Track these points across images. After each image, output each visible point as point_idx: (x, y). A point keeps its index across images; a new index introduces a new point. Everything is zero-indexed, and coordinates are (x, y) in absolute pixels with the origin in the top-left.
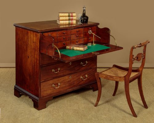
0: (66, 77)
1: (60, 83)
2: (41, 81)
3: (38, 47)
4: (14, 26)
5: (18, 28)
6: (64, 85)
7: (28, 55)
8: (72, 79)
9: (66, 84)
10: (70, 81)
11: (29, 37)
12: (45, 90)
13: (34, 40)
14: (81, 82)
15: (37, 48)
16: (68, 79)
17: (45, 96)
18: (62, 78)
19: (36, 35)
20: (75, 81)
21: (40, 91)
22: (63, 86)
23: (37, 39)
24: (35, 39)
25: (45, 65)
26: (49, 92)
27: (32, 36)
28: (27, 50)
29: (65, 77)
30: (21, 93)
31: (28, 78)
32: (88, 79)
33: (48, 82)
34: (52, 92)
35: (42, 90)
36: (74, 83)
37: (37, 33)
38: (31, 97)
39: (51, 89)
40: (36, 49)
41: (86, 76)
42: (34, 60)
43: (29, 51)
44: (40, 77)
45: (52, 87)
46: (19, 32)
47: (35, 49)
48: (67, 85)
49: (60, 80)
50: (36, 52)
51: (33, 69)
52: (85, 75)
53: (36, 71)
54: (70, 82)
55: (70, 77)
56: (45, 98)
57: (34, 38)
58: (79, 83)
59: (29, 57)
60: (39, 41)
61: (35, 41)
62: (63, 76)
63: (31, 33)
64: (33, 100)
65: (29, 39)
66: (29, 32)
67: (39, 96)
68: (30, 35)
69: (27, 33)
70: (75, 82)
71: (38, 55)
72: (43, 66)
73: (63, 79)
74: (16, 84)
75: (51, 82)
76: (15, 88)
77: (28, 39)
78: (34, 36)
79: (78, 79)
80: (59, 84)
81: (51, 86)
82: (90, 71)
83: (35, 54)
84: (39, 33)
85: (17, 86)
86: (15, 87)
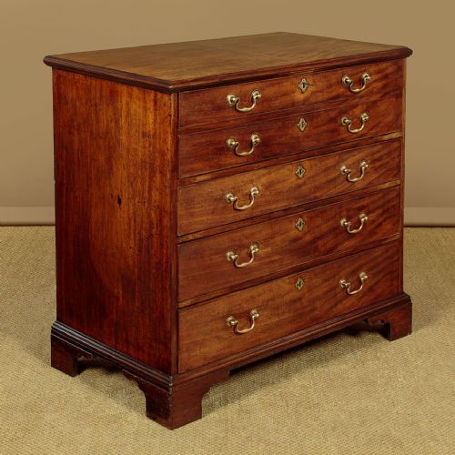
0: (283, 285)
1: (259, 309)
2: (181, 305)
3: (169, 156)
4: (47, 63)
5: (65, 73)
6: (275, 320)
7: (116, 193)
8: (306, 290)
9: (283, 313)
10: (300, 299)
11: (124, 114)
12: (196, 343)
13: (144, 125)
14: (341, 301)
15: (163, 160)
16: (290, 291)
17: (199, 368)
18: (266, 286)
19: (155, 101)
20: (318, 298)
21: (178, 349)
22: (269, 322)
23: (163, 122)
24: (151, 120)
25: (198, 236)
26: (213, 348)
27: (136, 106)
28: (111, 168)
29: (279, 282)
30: (86, 355)
31: (119, 291)
32: (371, 289)
33: (212, 305)
34: (228, 350)
35: (183, 343)
36: (314, 309)
37: (159, 95)
38: (133, 371)
39: (224, 334)
40: (158, 163)
41: (363, 276)
42: (149, 215)
43: (121, 174)
44: (175, 287)
45: (226, 328)
46: (71, 94)
47: (152, 166)
48: (287, 316)
49: (260, 295)
50: (158, 176)
51: (140, 251)
52: (355, 272)
53: (159, 263)
54: (298, 305)
55: (300, 284)
56: (197, 375)
57: (145, 116)
58: (332, 308)
59: (124, 201)
60: (170, 130)
61: (150, 127)
62: (271, 280)
63: (130, 95)
64: (142, 387)
65: (123, 122)
66: (123, 89)
67: (173, 368)
68: (127, 104)
69: (113, 95)
70: (318, 304)
71: (168, 191)
72: (191, 237)
73: (271, 291)
74: (58, 319)
75: (221, 306)
76: (53, 338)
77: (117, 122)
78: (145, 109)
79: (328, 292)
80: (255, 315)
81: (220, 325)
82: (377, 254)
83: (150, 188)
84: (169, 92)
85: (63, 328)
86: (54, 331)
